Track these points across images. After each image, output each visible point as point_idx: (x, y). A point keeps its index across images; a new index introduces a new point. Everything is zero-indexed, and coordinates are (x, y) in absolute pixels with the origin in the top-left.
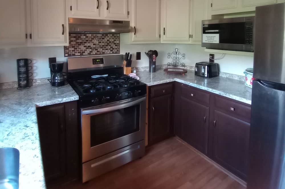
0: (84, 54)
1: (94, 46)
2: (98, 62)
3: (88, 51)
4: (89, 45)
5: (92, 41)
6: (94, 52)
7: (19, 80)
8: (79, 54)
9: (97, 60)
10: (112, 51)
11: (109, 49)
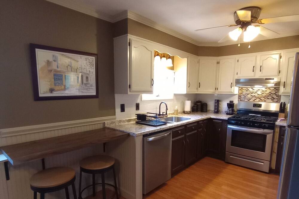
0: (250, 100)
1: (258, 96)
2: (258, 106)
3: (254, 99)
4: (254, 95)
5: (257, 92)
6: (258, 100)
7: (215, 109)
8: (247, 100)
9: (257, 105)
10: (273, 100)
11: (270, 99)
